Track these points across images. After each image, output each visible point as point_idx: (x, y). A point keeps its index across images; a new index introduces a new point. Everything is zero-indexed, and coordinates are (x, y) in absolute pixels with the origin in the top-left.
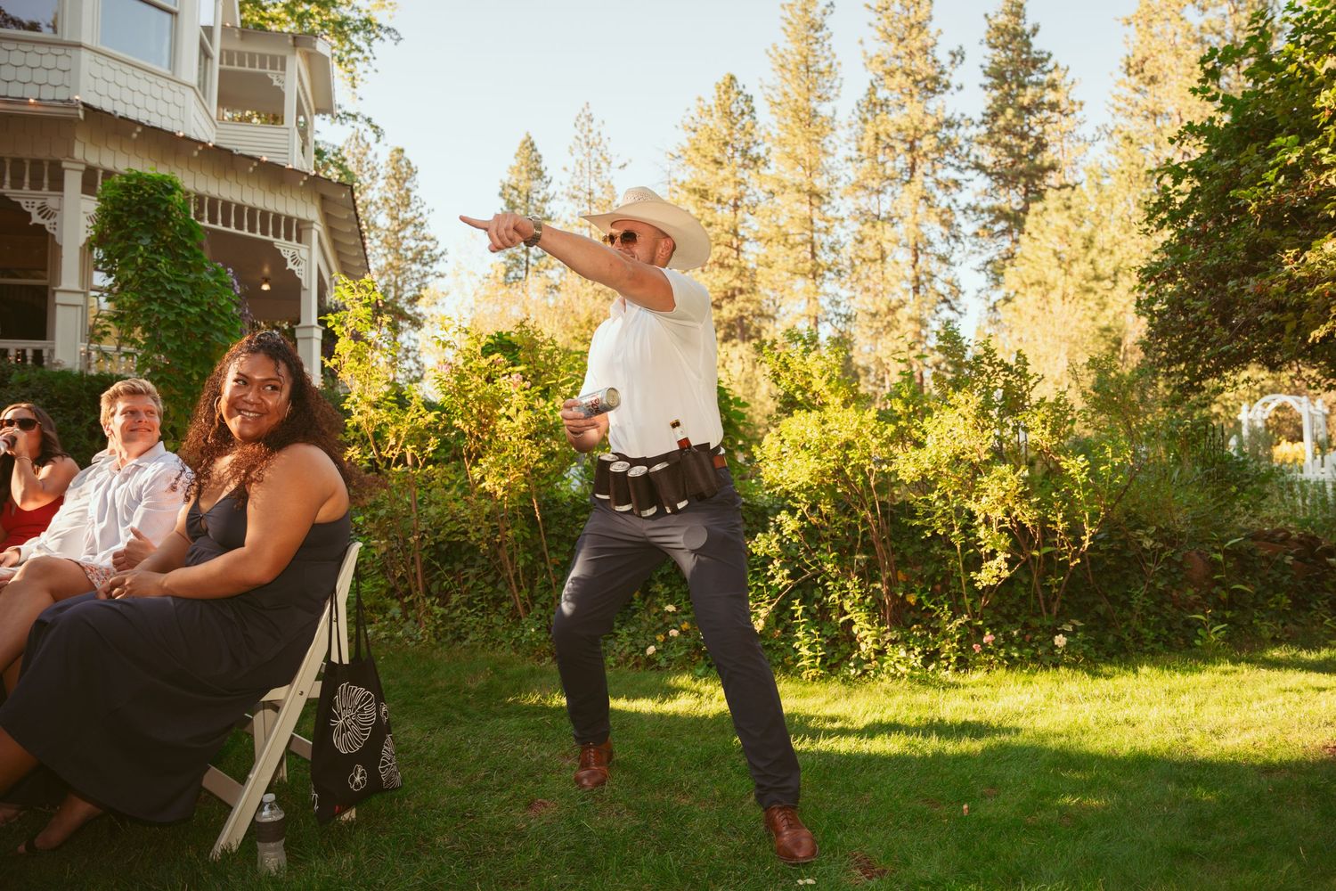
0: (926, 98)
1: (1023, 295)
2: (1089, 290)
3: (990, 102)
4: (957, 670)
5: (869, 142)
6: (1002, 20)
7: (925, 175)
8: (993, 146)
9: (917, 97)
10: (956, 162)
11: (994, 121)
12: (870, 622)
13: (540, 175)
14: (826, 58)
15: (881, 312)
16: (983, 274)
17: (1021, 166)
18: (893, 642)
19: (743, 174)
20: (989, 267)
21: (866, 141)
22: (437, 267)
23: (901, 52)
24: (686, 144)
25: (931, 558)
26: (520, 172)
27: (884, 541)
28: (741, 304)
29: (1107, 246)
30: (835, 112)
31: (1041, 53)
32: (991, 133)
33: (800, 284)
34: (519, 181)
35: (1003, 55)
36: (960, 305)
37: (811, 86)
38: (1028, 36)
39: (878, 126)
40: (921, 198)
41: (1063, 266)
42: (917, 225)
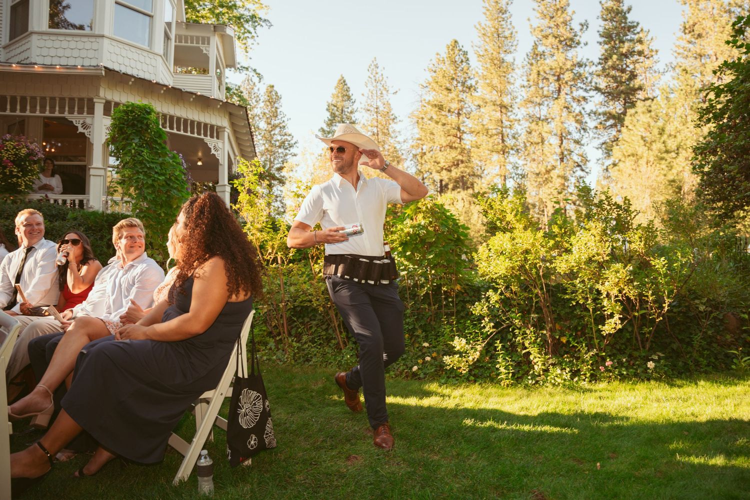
0: (566, 50)
1: (624, 162)
2: (662, 159)
4: (590, 381)
5: (534, 76)
6: (610, 4)
7: (567, 94)
8: (605, 77)
9: (561, 50)
10: (584, 87)
11: (606, 63)
12: (540, 353)
13: (349, 98)
14: (509, 29)
15: (542, 173)
16: (600, 150)
17: (622, 88)
18: (553, 365)
19: (463, 96)
20: (604, 146)
21: (532, 75)
22: (293, 150)
23: (552, 24)
24: (431, 80)
25: (575, 317)
26: (338, 97)
27: (548, 306)
28: (462, 169)
29: (673, 133)
30: (514, 60)
31: (633, 22)
32: (604, 69)
33: (495, 157)
34: (337, 102)
35: (611, 25)
36: (587, 168)
37: (500, 45)
38: (625, 13)
39: (539, 67)
40: (564, 108)
41: (647, 145)
42: (562, 123)
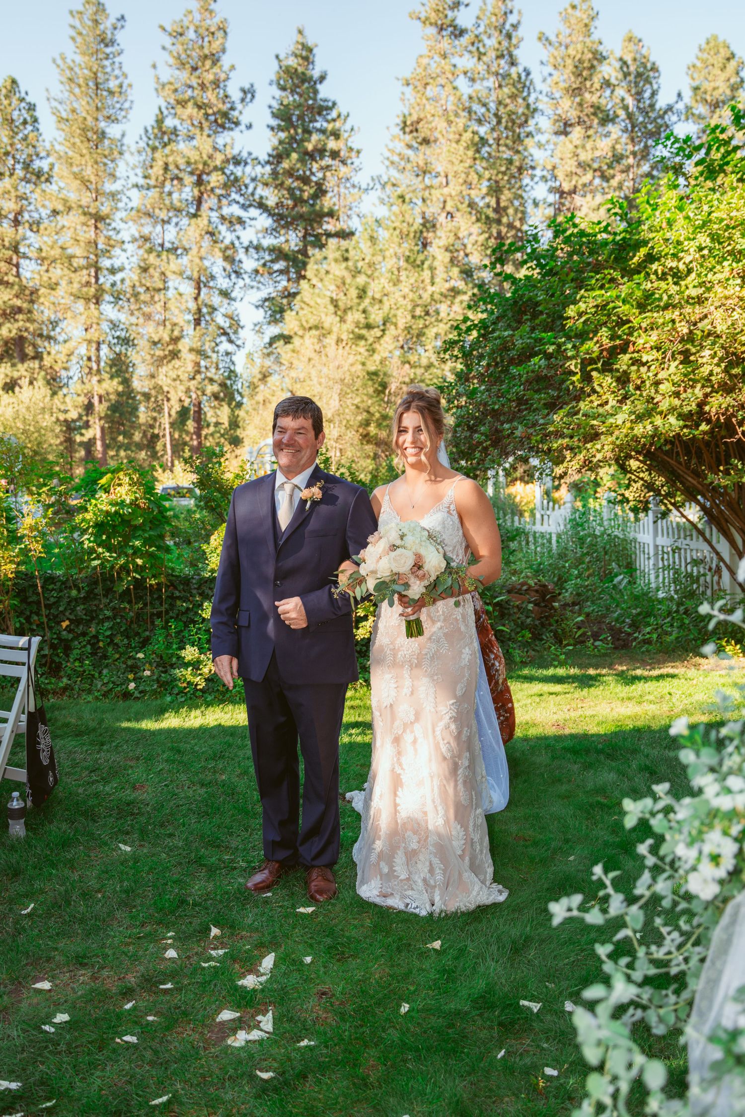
0: (216, 132)
1: (302, 337)
2: (361, 337)
3: (276, 143)
5: (158, 170)
6: (292, 62)
7: (211, 209)
8: (276, 187)
9: (207, 131)
10: (241, 200)
11: (279, 163)
14: (117, 77)
15: (163, 341)
16: (261, 311)
17: (305, 209)
19: (26, 188)
20: (267, 304)
21: (155, 169)
23: (194, 82)
28: (21, 323)
29: (378, 296)
30: (123, 135)
31: (325, 100)
32: (275, 173)
33: (80, 305)
35: (291, 99)
36: (238, 339)
37: (99, 105)
38: (315, 83)
39: (167, 156)
40: (207, 233)
41: (339, 313)
42: (201, 258)
